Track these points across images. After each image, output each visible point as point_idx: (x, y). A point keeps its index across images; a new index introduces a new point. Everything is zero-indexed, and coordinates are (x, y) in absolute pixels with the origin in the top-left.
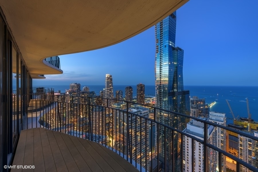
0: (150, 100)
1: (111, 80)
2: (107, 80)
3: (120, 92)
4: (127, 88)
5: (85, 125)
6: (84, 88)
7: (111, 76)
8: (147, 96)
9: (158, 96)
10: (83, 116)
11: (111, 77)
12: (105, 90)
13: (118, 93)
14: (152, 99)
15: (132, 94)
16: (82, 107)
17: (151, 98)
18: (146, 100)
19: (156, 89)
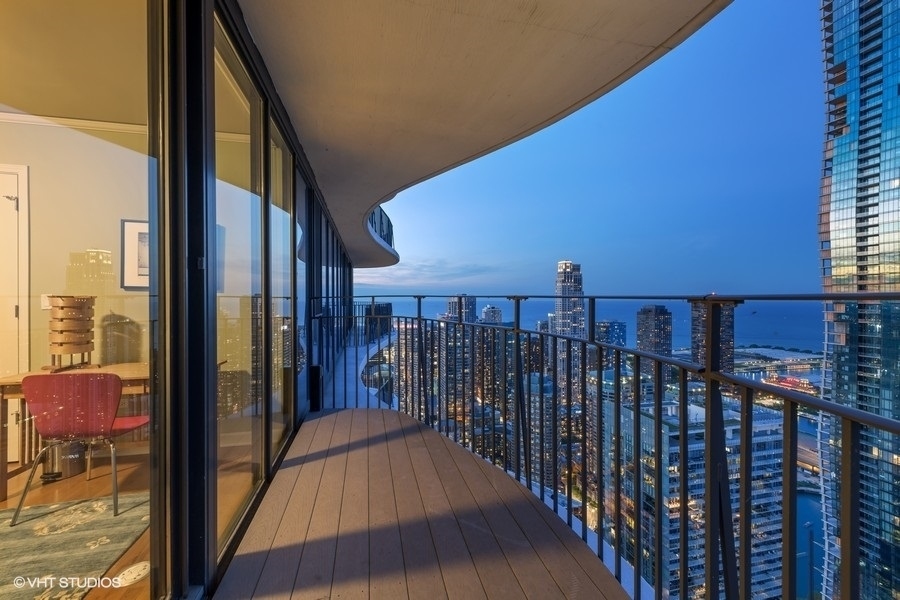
0: (764, 370)
1: (579, 281)
2: (564, 281)
3: (614, 330)
4: (646, 312)
5: (491, 432)
6: (485, 309)
7: (576, 268)
8: (747, 350)
9: (844, 354)
10: (483, 399)
11: (579, 270)
12: (554, 318)
13: (606, 332)
14: (778, 367)
15: (668, 336)
16: (479, 371)
17: (772, 360)
18: (740, 366)
19: (829, 317)
